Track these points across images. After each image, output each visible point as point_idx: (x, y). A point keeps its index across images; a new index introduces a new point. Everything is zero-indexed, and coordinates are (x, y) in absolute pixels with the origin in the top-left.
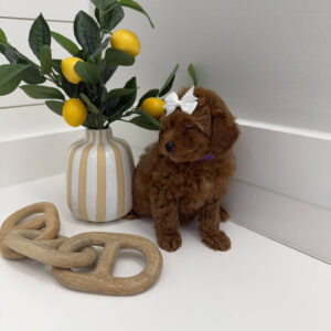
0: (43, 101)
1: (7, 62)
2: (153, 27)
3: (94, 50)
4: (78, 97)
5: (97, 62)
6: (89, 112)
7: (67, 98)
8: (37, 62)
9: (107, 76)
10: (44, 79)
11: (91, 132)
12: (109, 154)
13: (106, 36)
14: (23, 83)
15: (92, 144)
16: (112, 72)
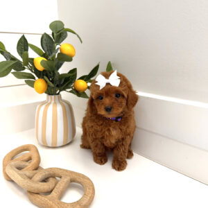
0: (24, 80)
1: (5, 60)
2: (81, 42)
3: (52, 53)
4: (43, 78)
5: (53, 60)
6: (48, 86)
7: (37, 78)
8: (21, 60)
9: (59, 67)
10: (24, 68)
11: (50, 96)
12: (59, 108)
13: (58, 46)
14: (13, 71)
15: (50, 103)
16: (61, 64)
